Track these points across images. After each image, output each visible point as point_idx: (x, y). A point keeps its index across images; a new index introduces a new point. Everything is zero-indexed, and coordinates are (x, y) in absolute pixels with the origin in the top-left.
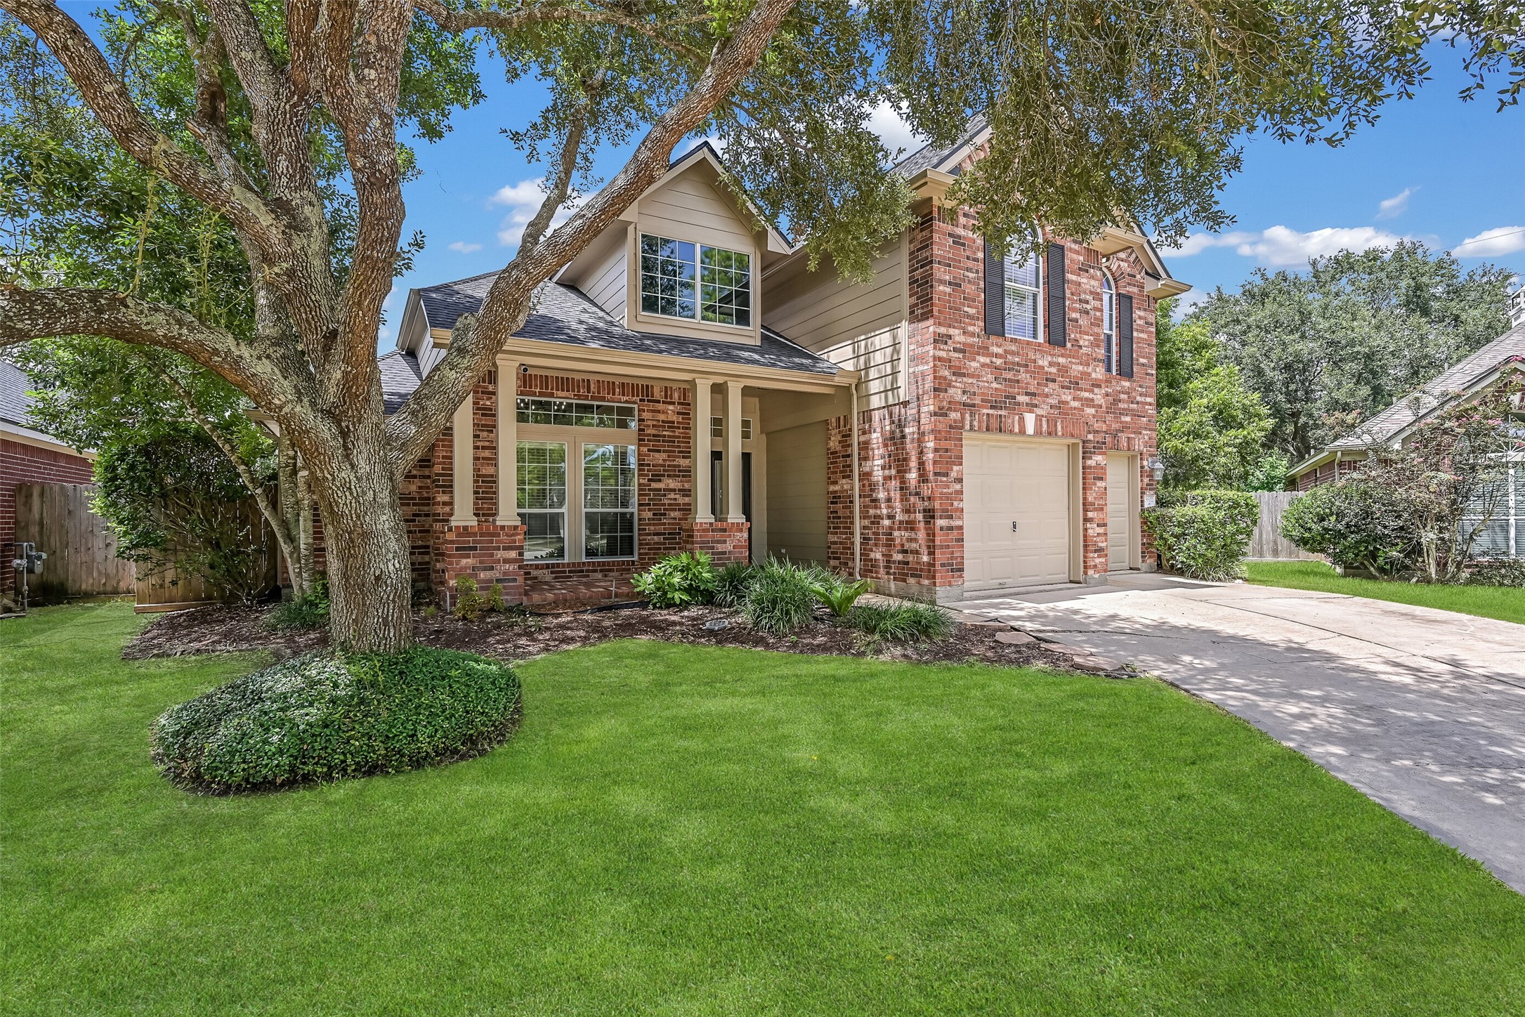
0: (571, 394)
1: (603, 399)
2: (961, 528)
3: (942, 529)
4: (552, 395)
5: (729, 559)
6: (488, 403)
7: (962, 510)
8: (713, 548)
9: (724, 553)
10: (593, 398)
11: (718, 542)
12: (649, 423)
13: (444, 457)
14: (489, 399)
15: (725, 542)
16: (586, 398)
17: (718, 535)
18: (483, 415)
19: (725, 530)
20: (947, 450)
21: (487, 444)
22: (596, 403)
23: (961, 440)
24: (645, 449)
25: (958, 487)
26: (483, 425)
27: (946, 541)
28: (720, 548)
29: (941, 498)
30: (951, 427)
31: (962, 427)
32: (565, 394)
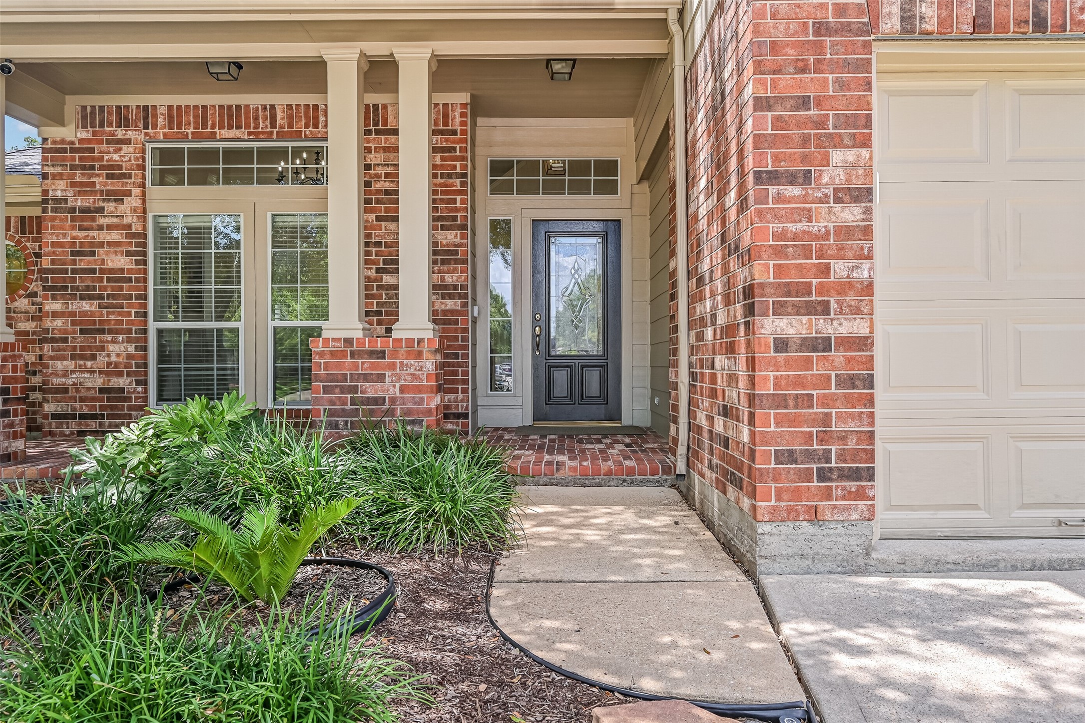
0: (243, 133)
1: (298, 136)
2: (864, 343)
3: (782, 345)
4: (212, 137)
5: (390, 412)
6: (116, 157)
7: (868, 288)
8: (354, 389)
9: (380, 401)
10: (281, 136)
11: (366, 378)
12: (380, 170)
13: (54, 244)
14: (117, 151)
15: (381, 378)
16: (269, 137)
17: (365, 364)
18: (108, 176)
19: (382, 354)
20: (804, 103)
21: (115, 221)
22: (290, 145)
23: (865, 65)
24: (372, 217)
25: (851, 214)
26: (109, 193)
27: (799, 382)
28: (371, 390)
29: (778, 252)
30: (821, 28)
31: (873, 26)
32: (234, 133)
